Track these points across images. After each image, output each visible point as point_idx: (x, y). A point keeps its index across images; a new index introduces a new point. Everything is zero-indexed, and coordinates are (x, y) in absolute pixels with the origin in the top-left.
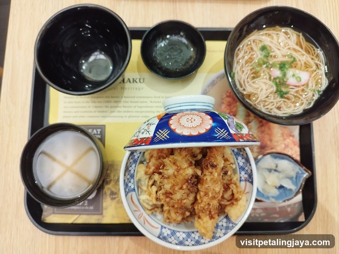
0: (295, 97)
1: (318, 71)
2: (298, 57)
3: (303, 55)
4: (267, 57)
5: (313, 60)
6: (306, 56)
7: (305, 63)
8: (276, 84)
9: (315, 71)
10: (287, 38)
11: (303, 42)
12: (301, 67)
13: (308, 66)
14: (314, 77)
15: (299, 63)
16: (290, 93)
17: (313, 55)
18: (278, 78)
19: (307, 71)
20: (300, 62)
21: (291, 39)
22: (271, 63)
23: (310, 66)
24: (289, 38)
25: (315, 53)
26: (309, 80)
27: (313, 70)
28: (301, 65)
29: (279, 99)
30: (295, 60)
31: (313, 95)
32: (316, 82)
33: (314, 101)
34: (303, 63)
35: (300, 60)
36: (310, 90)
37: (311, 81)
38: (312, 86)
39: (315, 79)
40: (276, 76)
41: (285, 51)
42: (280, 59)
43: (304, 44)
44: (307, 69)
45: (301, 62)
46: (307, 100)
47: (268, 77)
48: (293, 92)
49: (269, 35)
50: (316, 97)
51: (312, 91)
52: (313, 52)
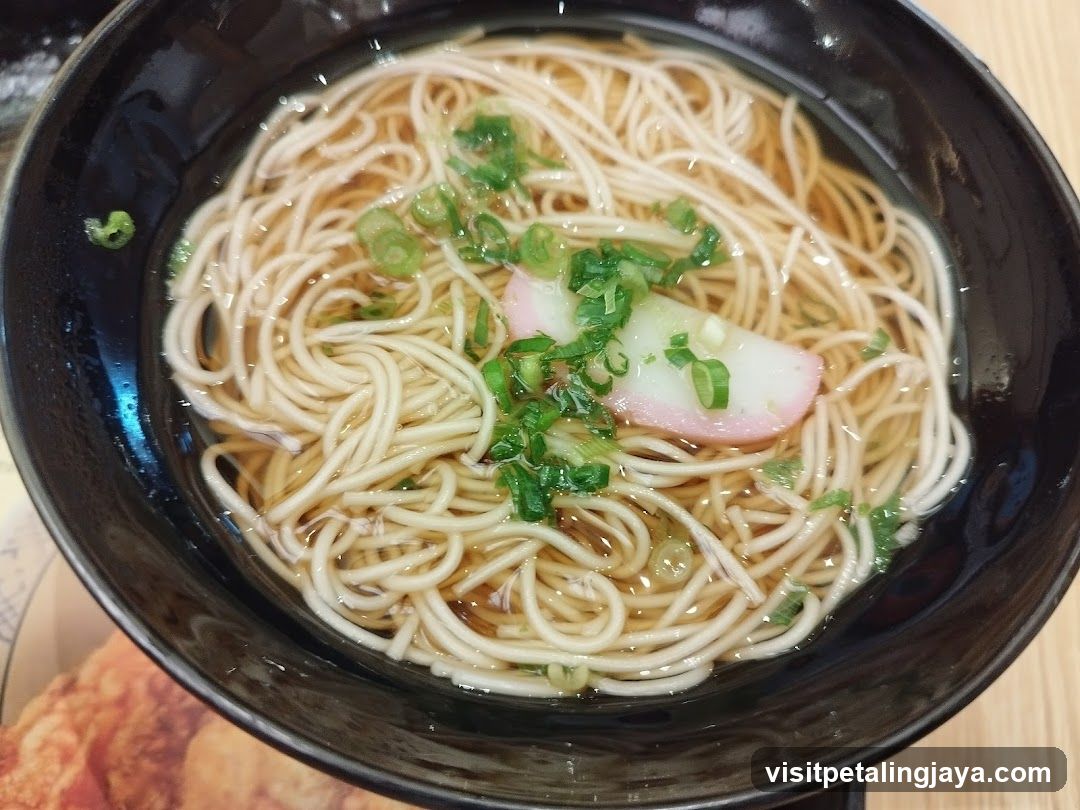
0: (663, 526)
1: (891, 357)
2: (739, 235)
3: (787, 228)
4: (499, 186)
5: (865, 281)
6: (807, 236)
7: (794, 285)
8: (513, 396)
9: (875, 354)
10: (686, 108)
11: (804, 157)
12: (760, 312)
13: (819, 314)
14: (853, 398)
15: (747, 278)
16: (616, 486)
17: (867, 246)
18: (541, 341)
19: (807, 344)
20: (755, 271)
21: (711, 116)
22: (515, 228)
23: (833, 315)
24: (697, 107)
25: (882, 238)
26: (809, 414)
27: (856, 344)
28: (764, 294)
29: (498, 519)
30: (711, 246)
31: (834, 548)
32: (872, 446)
33: (834, 596)
34: (777, 283)
35: (753, 259)
36: (806, 494)
37: (821, 419)
38: (831, 473)
39: (862, 420)
40: (524, 331)
41: (653, 180)
42: (604, 222)
43: (805, 172)
44: (809, 332)
45: (763, 275)
46: (769, 583)
47: (460, 324)
48: (643, 481)
49: (562, 72)
50: (854, 569)
51: (818, 505)
52: (872, 228)
